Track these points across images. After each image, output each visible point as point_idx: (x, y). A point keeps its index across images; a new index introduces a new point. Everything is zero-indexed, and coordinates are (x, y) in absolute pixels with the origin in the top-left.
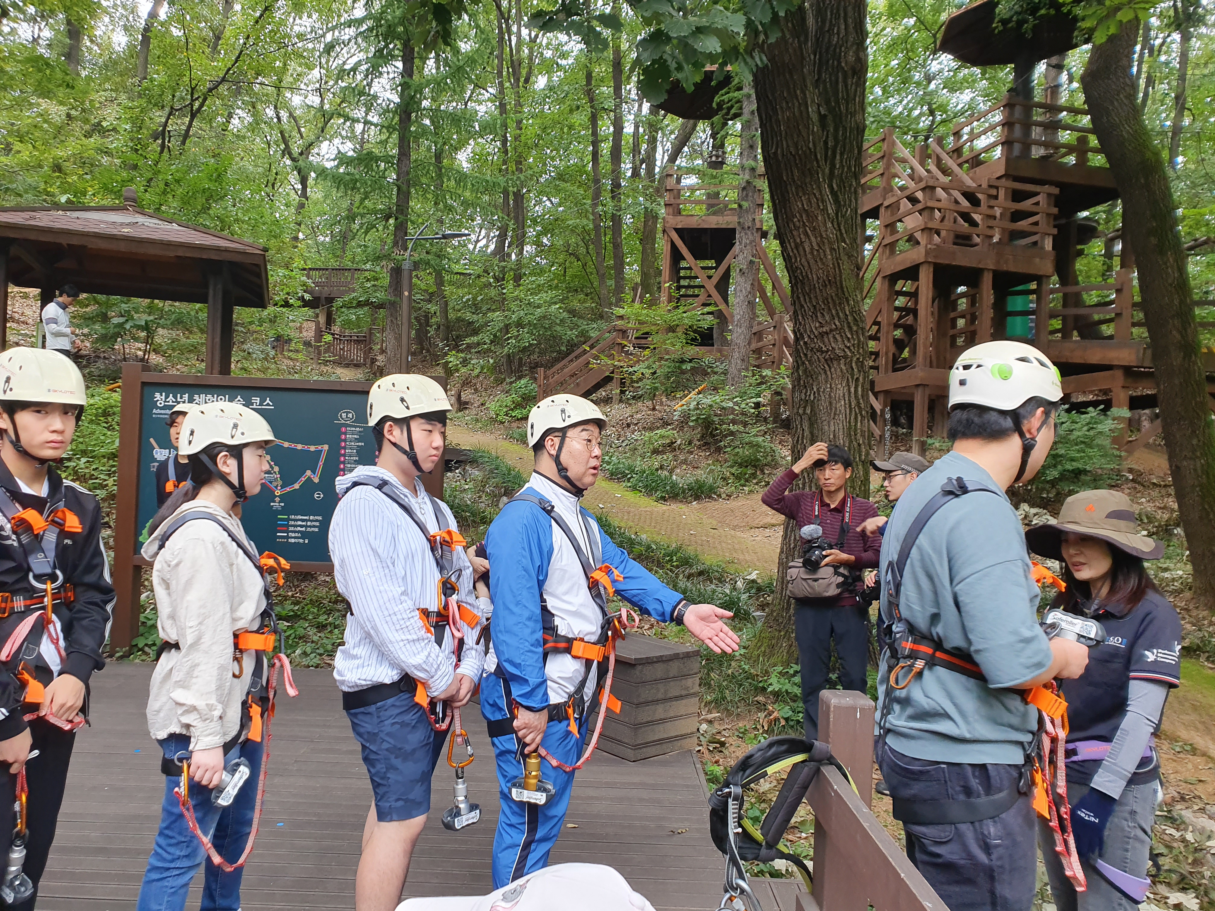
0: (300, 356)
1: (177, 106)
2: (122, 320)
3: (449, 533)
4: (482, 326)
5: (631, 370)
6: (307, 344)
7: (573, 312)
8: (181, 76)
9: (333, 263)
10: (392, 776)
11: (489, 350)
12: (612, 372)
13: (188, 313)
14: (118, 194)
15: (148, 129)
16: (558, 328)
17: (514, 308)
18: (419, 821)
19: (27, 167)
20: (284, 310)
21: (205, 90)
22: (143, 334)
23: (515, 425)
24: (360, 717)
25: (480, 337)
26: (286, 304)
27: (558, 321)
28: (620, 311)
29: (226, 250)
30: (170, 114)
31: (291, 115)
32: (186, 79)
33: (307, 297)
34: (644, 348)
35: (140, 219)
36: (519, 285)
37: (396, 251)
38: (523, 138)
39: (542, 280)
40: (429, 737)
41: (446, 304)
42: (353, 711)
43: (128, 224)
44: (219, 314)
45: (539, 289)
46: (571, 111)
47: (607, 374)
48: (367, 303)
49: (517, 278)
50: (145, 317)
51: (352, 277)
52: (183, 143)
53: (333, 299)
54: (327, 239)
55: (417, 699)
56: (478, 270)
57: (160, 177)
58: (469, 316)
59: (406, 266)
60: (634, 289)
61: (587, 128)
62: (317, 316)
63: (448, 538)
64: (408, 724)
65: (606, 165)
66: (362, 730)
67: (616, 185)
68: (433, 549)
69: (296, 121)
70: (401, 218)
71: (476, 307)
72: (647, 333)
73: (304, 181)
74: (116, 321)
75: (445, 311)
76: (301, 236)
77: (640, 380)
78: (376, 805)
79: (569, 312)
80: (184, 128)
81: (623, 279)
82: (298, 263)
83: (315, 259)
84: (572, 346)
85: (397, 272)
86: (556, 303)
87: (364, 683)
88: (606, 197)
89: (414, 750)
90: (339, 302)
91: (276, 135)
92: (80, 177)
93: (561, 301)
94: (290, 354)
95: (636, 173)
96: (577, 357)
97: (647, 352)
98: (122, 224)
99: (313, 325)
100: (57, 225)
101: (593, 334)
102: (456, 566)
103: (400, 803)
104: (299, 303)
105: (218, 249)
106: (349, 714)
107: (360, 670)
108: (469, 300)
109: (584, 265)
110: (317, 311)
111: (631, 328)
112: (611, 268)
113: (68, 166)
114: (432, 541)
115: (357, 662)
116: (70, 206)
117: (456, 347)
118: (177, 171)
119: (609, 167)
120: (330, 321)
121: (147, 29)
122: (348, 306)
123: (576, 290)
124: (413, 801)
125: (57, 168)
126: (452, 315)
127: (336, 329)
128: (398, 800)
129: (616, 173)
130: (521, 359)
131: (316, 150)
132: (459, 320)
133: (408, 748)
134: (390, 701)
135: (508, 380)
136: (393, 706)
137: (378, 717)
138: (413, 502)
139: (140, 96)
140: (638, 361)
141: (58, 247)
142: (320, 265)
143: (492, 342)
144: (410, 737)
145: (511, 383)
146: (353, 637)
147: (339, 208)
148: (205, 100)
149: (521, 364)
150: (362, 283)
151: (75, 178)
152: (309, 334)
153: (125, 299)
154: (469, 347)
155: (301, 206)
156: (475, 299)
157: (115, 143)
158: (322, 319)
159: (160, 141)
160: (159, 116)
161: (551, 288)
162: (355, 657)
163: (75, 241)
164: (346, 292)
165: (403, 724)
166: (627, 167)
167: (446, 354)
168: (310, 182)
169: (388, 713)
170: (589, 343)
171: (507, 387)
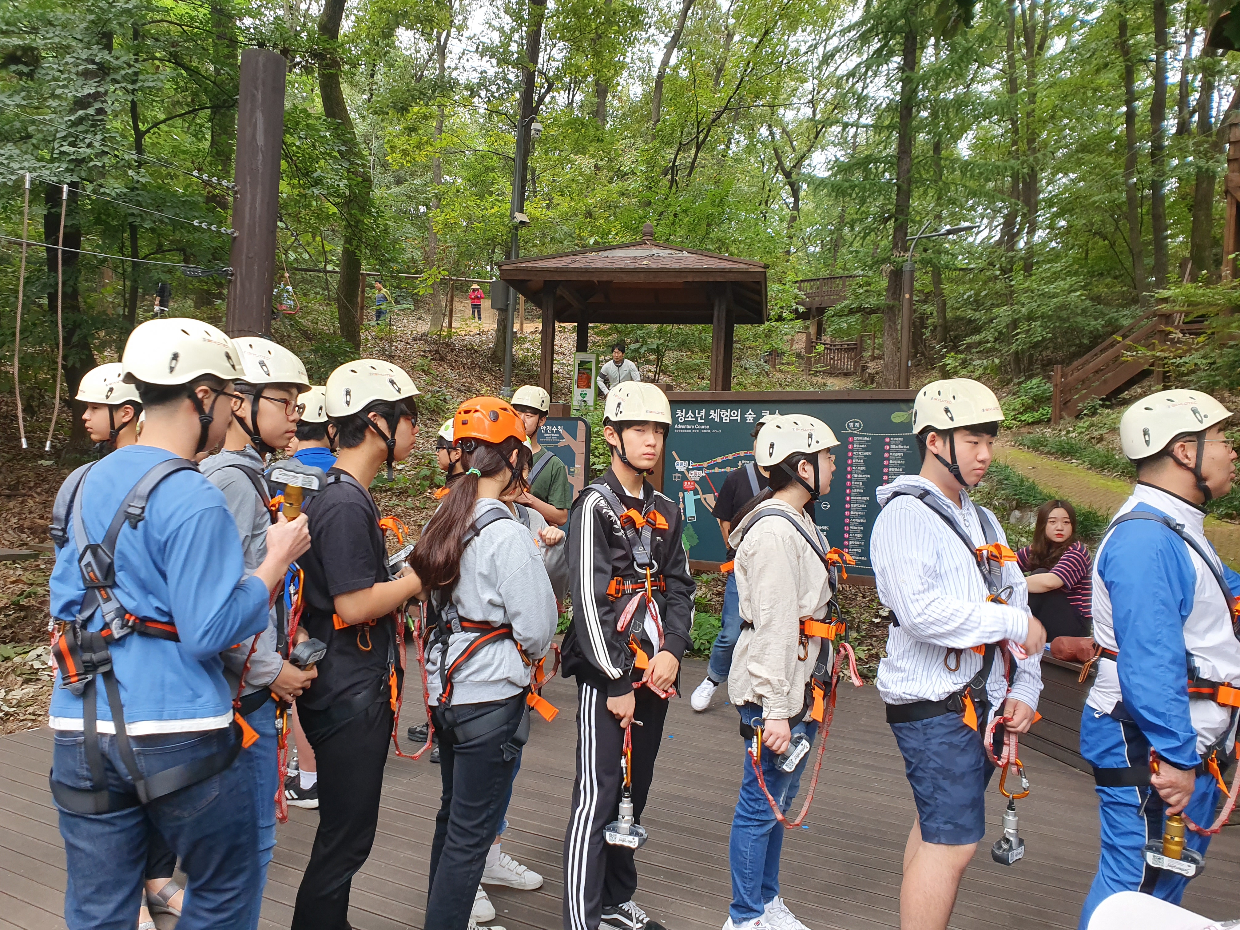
0: (793, 368)
1: (685, 141)
2: (637, 345)
3: (998, 547)
4: (985, 323)
5: (1179, 361)
6: (799, 356)
7: (1097, 299)
8: (690, 112)
9: (824, 273)
10: (940, 797)
11: (993, 349)
12: (1152, 365)
13: (693, 335)
14: (635, 231)
15: (661, 166)
16: (1079, 319)
17: (1023, 299)
18: (969, 848)
19: (565, 218)
20: (778, 324)
21: (709, 122)
22: (653, 357)
23: (1024, 430)
24: (905, 731)
25: (983, 335)
26: (780, 319)
27: (1079, 311)
28: (1165, 293)
29: (731, 271)
30: (679, 150)
31: (784, 131)
32: (693, 115)
33: (801, 309)
34: (1198, 334)
35: (656, 251)
36: (1031, 275)
37: (896, 253)
38: (1037, 113)
39: (1058, 266)
40: (980, 762)
41: (944, 303)
42: (897, 725)
43: (647, 257)
44: (723, 334)
45: (1056, 277)
46: (1098, 71)
47: (1146, 367)
48: (860, 309)
49: (1028, 268)
50: (656, 341)
51: (844, 285)
52: (689, 174)
53: (825, 308)
54: (817, 249)
55: (966, 721)
56: (982, 263)
57: (671, 209)
58: (970, 314)
59: (907, 268)
60: (1182, 266)
61: (1117, 87)
62: (808, 328)
63: (996, 553)
64: (956, 746)
65: (1143, 125)
66: (907, 745)
67: (1157, 147)
68: (979, 564)
69: (788, 136)
70: (901, 218)
71: (977, 304)
72: (1203, 316)
73: (795, 193)
74: (633, 346)
75: (943, 309)
76: (793, 250)
77: (1193, 372)
78: (922, 825)
79: (1092, 299)
80: (691, 160)
81: (1166, 255)
82: (791, 276)
83: (806, 270)
84: (1096, 339)
85: (897, 276)
86: (1075, 291)
87: (909, 697)
88: (1144, 163)
89: (963, 775)
90: (830, 312)
91: (770, 152)
92: (606, 219)
93: (1084, 288)
94: (782, 367)
95: (1183, 128)
96: (1103, 351)
97: (1201, 339)
98: (642, 258)
99: (804, 337)
100: (592, 265)
101: (1126, 322)
102: (1006, 583)
103: (949, 827)
104: (792, 316)
105: (723, 271)
106: (892, 727)
107: (904, 683)
108: (970, 296)
109: (1112, 245)
110: (808, 322)
111: (1177, 312)
112: (1150, 244)
113: (597, 212)
114: (977, 554)
115: (901, 675)
116: (599, 247)
117: (955, 348)
118: (685, 202)
119: (1147, 127)
120: (820, 331)
121: (661, 75)
122: (839, 315)
123: (1101, 274)
124: (962, 827)
125: (589, 214)
126: (949, 315)
127: (826, 339)
128: (946, 823)
129: (1157, 134)
130: (1031, 356)
131: (807, 162)
132: (958, 319)
133: (958, 771)
134: (937, 719)
135: (1016, 381)
136: (940, 724)
137: (925, 734)
138: (956, 513)
139: (654, 137)
140: (1189, 350)
141: (590, 284)
142: (810, 276)
143: (996, 339)
144: (958, 759)
145: (1020, 383)
146: (896, 649)
147: (830, 216)
148: (709, 131)
149: (1031, 363)
150: (855, 290)
151: (602, 221)
152: (800, 345)
153: (639, 326)
154: (969, 347)
155: (793, 219)
156: (977, 294)
157: (633, 185)
158: (813, 330)
159: (669, 176)
160: (669, 153)
161: (1069, 274)
162: (899, 670)
163: (605, 278)
164: (838, 300)
165: (951, 745)
166: (1171, 125)
167: (944, 356)
168: (802, 194)
169: (934, 731)
170: (1121, 332)
171: (1016, 388)
